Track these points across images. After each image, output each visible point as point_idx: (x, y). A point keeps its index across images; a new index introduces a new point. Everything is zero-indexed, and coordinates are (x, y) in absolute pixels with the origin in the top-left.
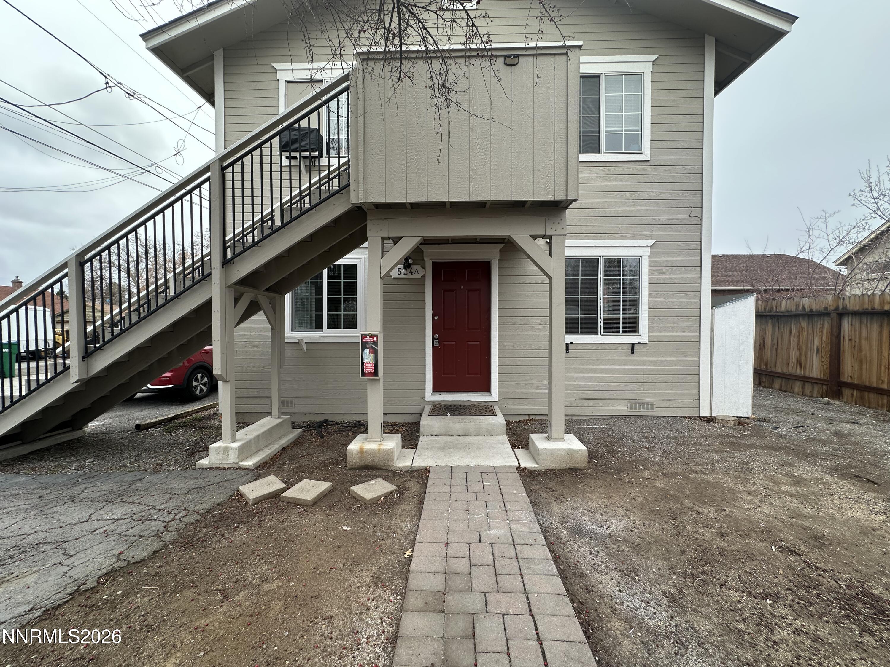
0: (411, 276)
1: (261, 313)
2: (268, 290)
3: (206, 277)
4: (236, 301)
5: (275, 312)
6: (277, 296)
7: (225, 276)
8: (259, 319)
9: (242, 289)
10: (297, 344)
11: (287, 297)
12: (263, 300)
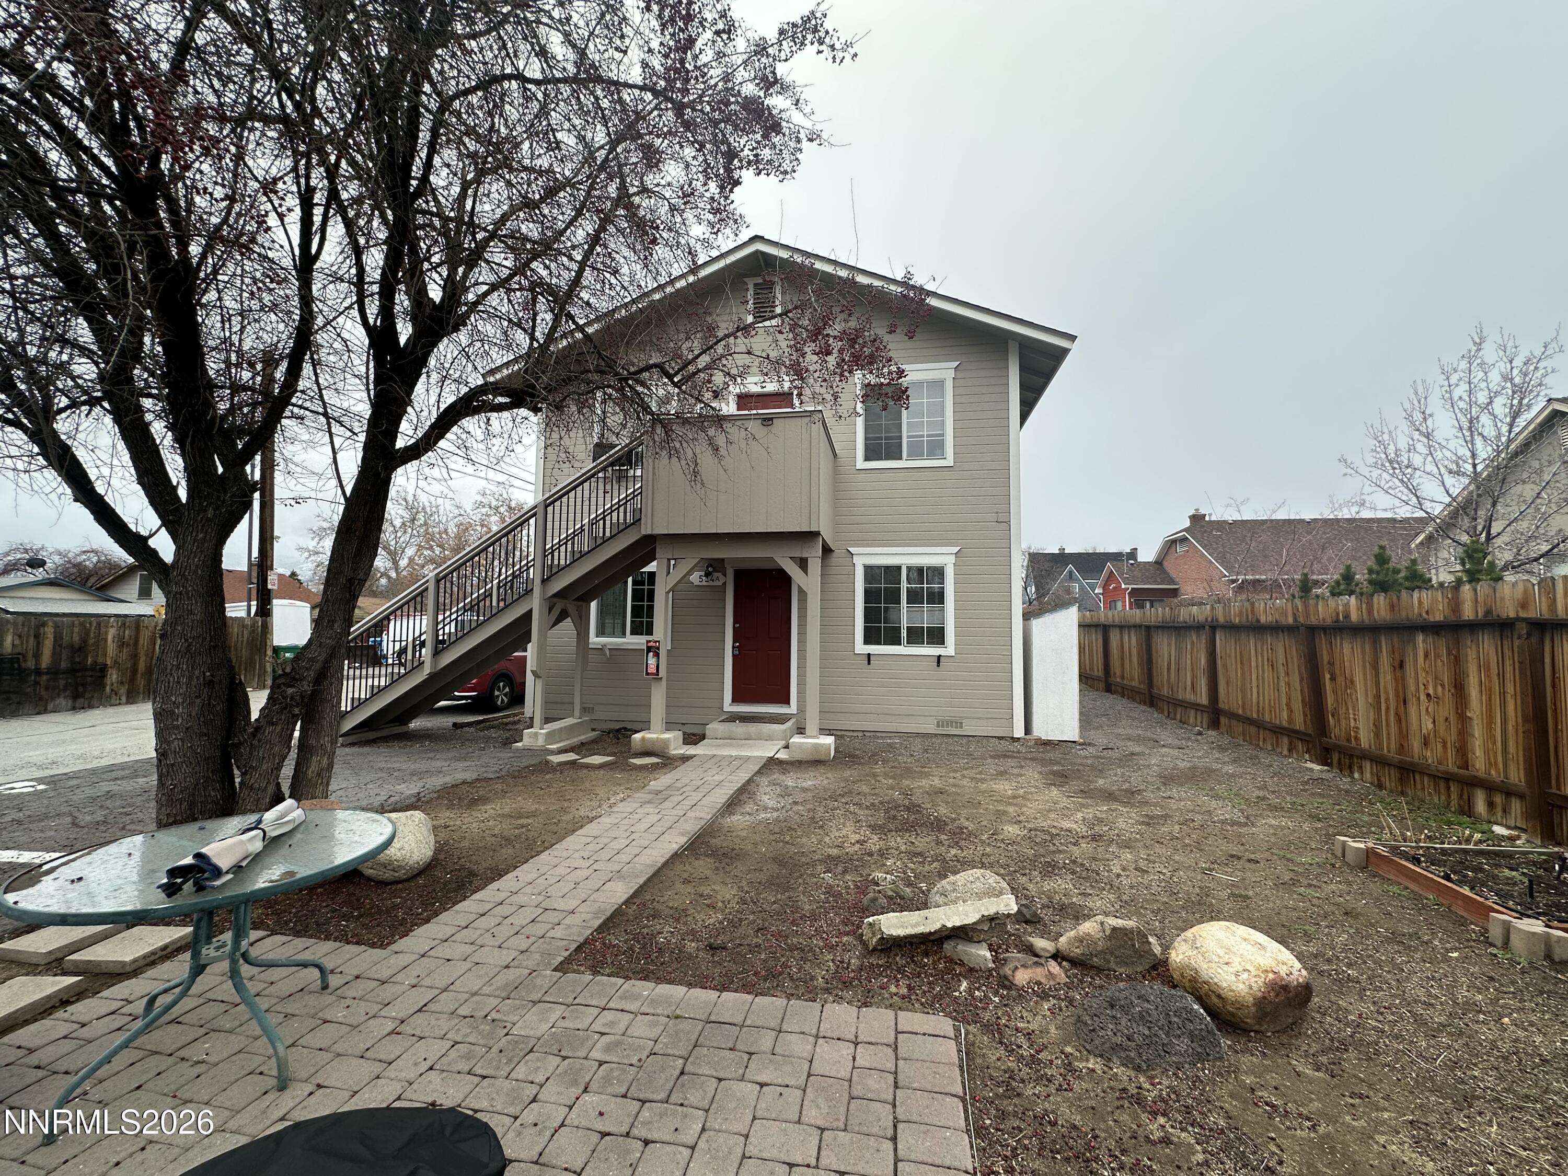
0: (711, 583)
1: (569, 619)
2: (577, 599)
3: (529, 592)
4: (550, 610)
5: (581, 618)
6: (584, 604)
7: (543, 591)
8: (568, 624)
9: (555, 600)
10: (601, 650)
11: (593, 605)
12: (571, 608)
